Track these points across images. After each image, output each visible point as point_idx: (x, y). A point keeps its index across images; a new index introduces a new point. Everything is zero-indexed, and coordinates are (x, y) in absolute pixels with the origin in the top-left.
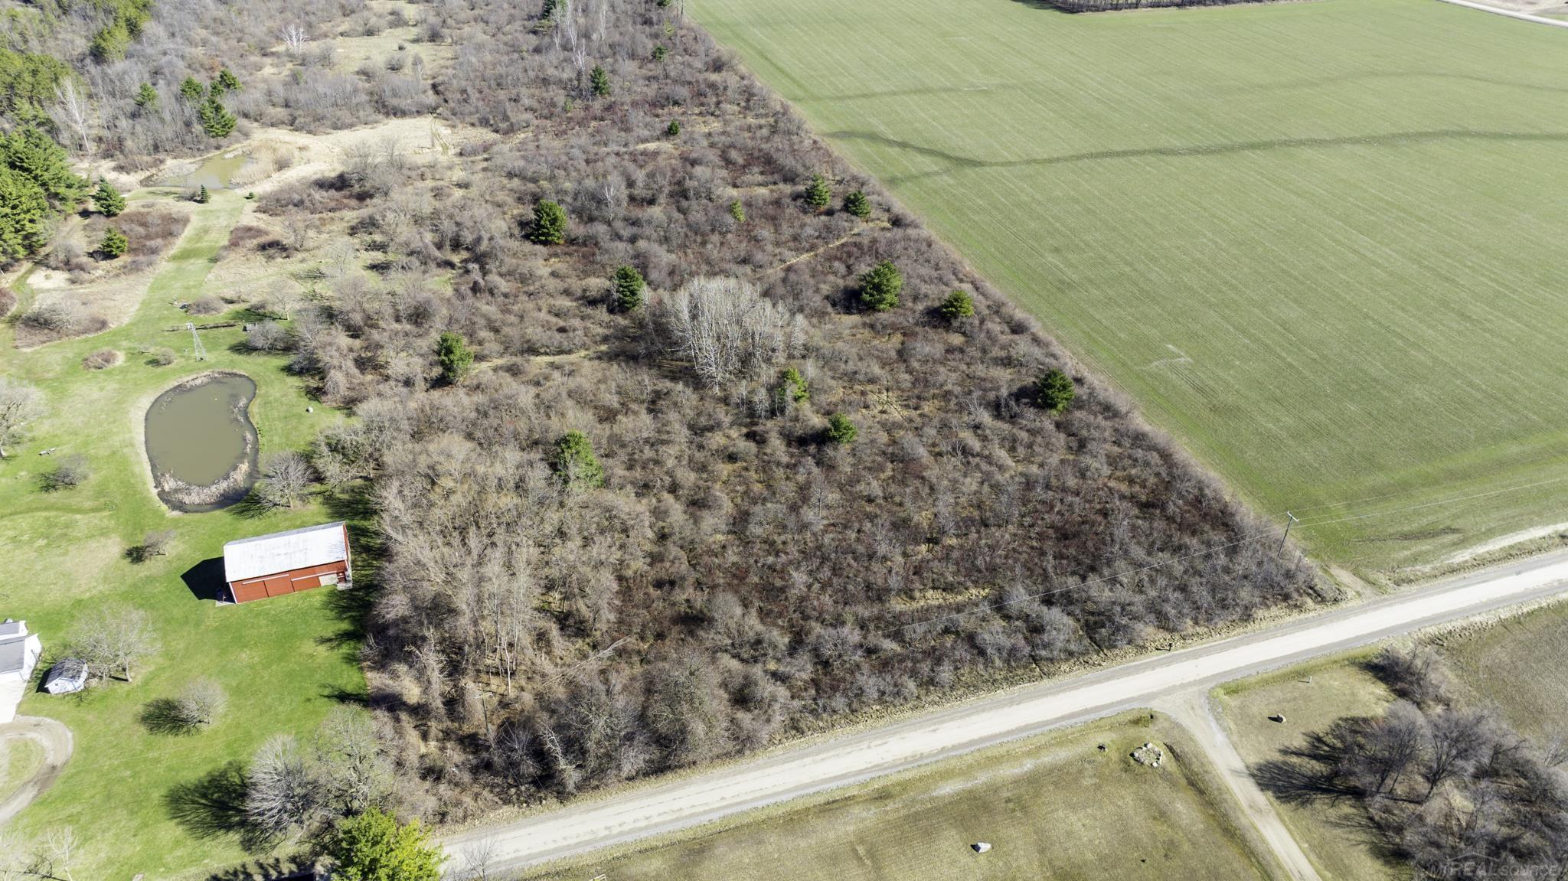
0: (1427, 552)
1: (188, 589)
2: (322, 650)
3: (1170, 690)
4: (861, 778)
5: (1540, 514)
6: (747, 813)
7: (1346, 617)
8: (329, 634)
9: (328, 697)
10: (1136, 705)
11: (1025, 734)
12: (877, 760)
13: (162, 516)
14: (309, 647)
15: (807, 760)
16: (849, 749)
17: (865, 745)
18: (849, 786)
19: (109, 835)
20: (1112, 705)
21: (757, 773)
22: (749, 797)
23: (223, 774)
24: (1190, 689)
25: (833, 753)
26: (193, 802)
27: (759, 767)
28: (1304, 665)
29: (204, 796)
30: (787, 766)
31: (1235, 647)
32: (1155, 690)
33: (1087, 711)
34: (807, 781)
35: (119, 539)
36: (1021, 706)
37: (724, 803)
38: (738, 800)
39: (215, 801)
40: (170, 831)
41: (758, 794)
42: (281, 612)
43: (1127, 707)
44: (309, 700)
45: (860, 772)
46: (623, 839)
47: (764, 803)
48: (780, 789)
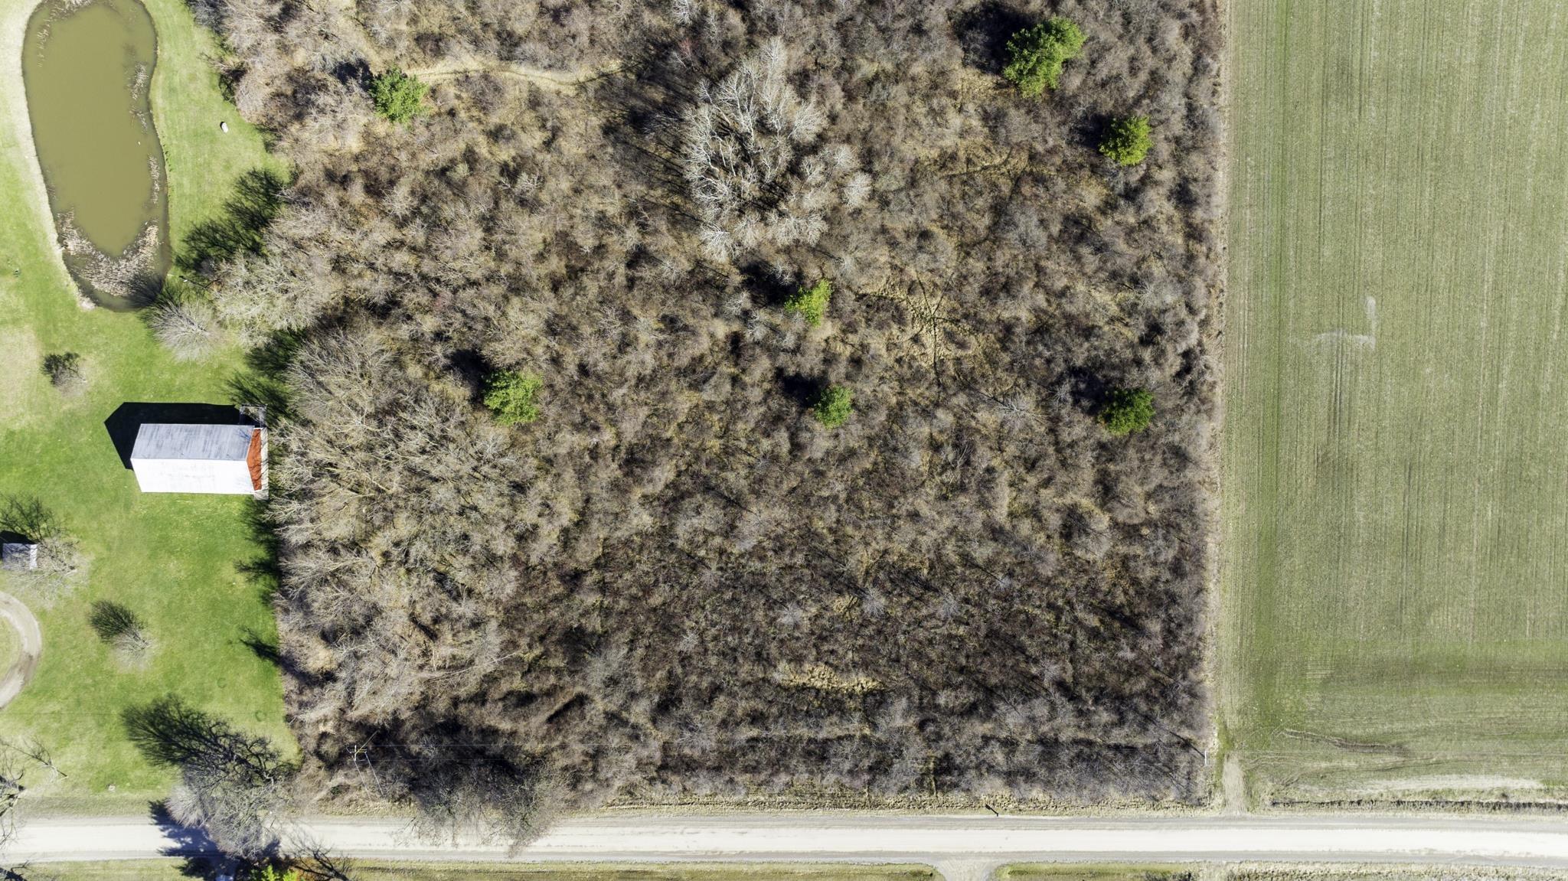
0: (1349, 771)
1: (113, 446)
2: (241, 579)
3: (963, 856)
4: (663, 859)
5: (1514, 759)
6: (563, 863)
7: (1187, 828)
8: (247, 561)
9: (246, 643)
10: (925, 861)
11: (814, 860)
12: (682, 847)
13: (72, 306)
14: (228, 572)
15: (628, 830)
16: (665, 829)
17: (679, 829)
18: (652, 863)
19: (85, 740)
20: (907, 854)
21: (583, 830)
22: (569, 850)
23: (165, 706)
24: (983, 860)
25: (650, 829)
26: (146, 729)
27: (587, 825)
28: (1102, 866)
29: (152, 724)
30: (610, 830)
31: (1057, 829)
32: (951, 851)
33: (880, 854)
34: (620, 849)
35: (33, 337)
36: (830, 831)
37: (548, 850)
38: (560, 850)
39: (161, 732)
40: (130, 752)
41: (577, 850)
42: (203, 513)
43: (917, 860)
44: (230, 643)
45: (664, 854)
46: (464, 858)
47: (580, 859)
48: (596, 850)
